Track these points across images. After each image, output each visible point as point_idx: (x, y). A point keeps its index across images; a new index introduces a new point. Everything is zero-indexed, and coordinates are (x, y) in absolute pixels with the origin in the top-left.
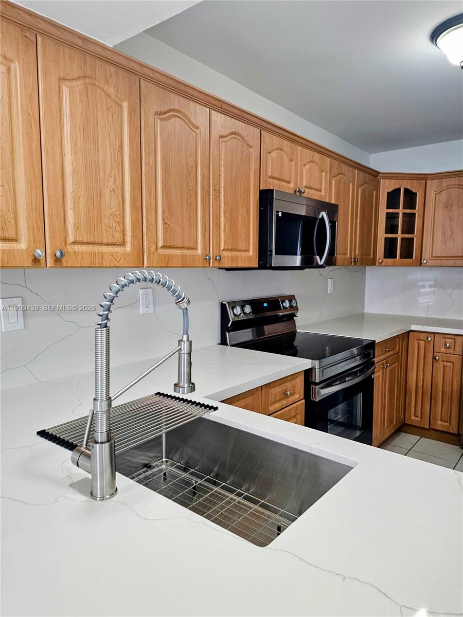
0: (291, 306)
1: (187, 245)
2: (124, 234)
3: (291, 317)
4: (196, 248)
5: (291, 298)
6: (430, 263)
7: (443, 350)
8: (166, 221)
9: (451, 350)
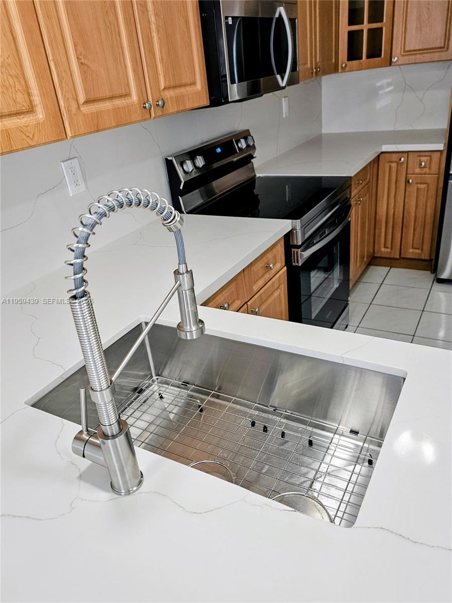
0: (248, 146)
1: (118, 92)
2: (29, 94)
3: (248, 160)
4: (128, 95)
5: (246, 135)
6: (401, 61)
7: (418, 170)
8: (83, 61)
9: (427, 170)
